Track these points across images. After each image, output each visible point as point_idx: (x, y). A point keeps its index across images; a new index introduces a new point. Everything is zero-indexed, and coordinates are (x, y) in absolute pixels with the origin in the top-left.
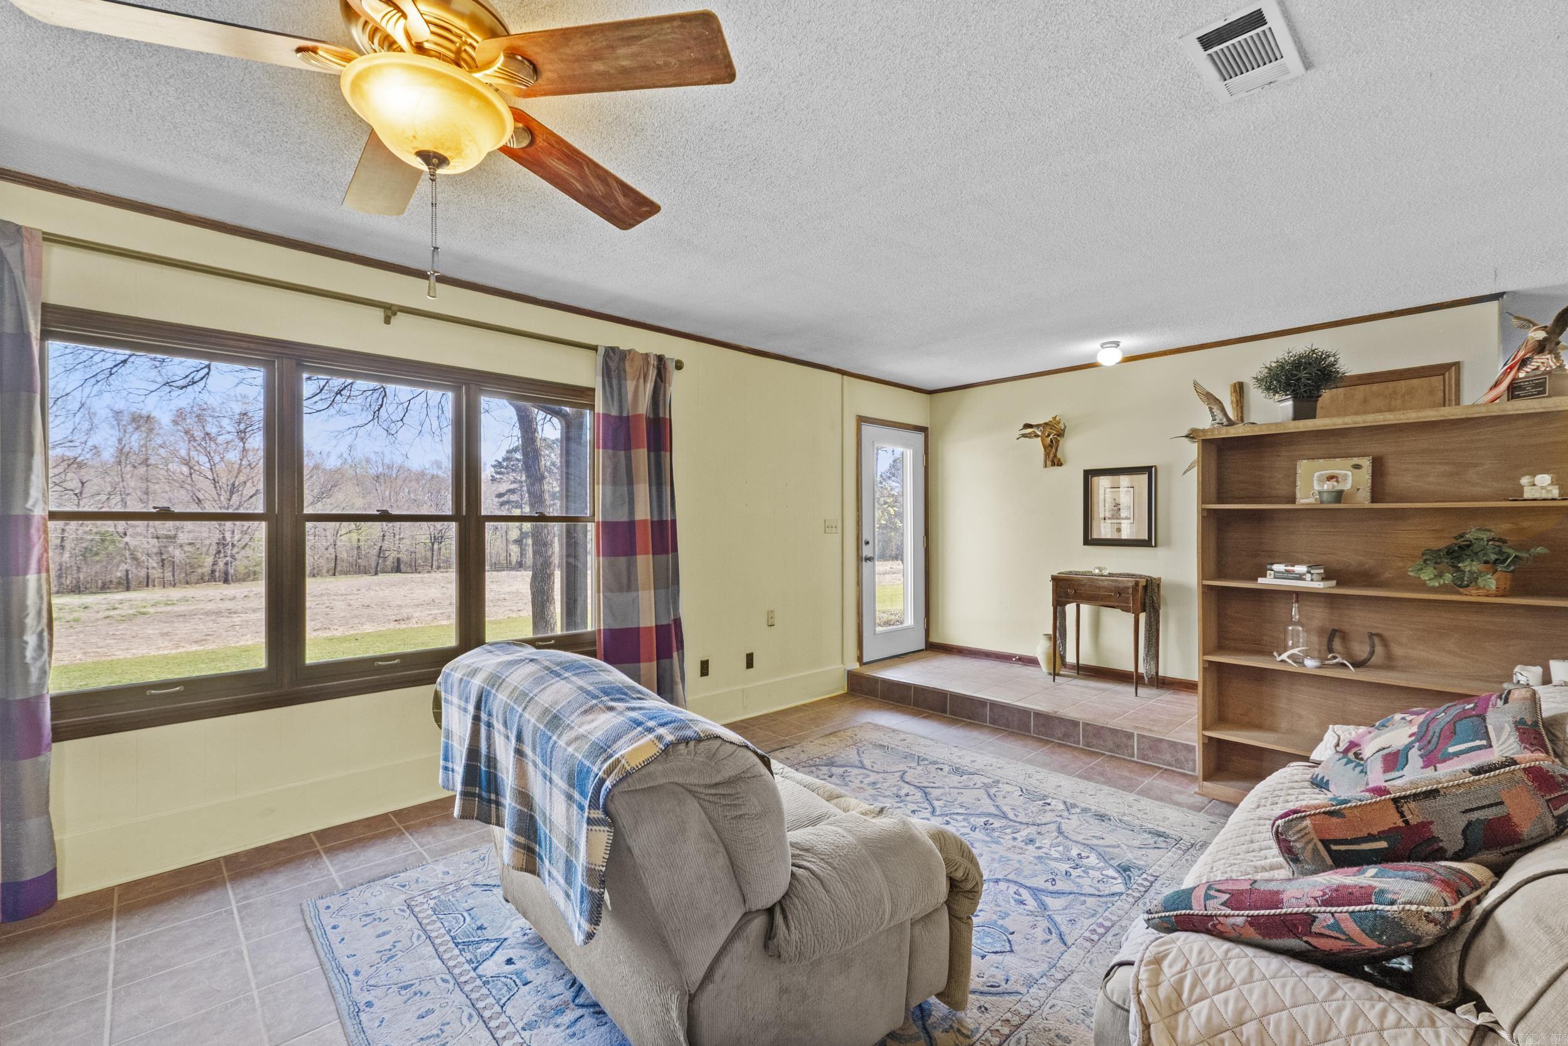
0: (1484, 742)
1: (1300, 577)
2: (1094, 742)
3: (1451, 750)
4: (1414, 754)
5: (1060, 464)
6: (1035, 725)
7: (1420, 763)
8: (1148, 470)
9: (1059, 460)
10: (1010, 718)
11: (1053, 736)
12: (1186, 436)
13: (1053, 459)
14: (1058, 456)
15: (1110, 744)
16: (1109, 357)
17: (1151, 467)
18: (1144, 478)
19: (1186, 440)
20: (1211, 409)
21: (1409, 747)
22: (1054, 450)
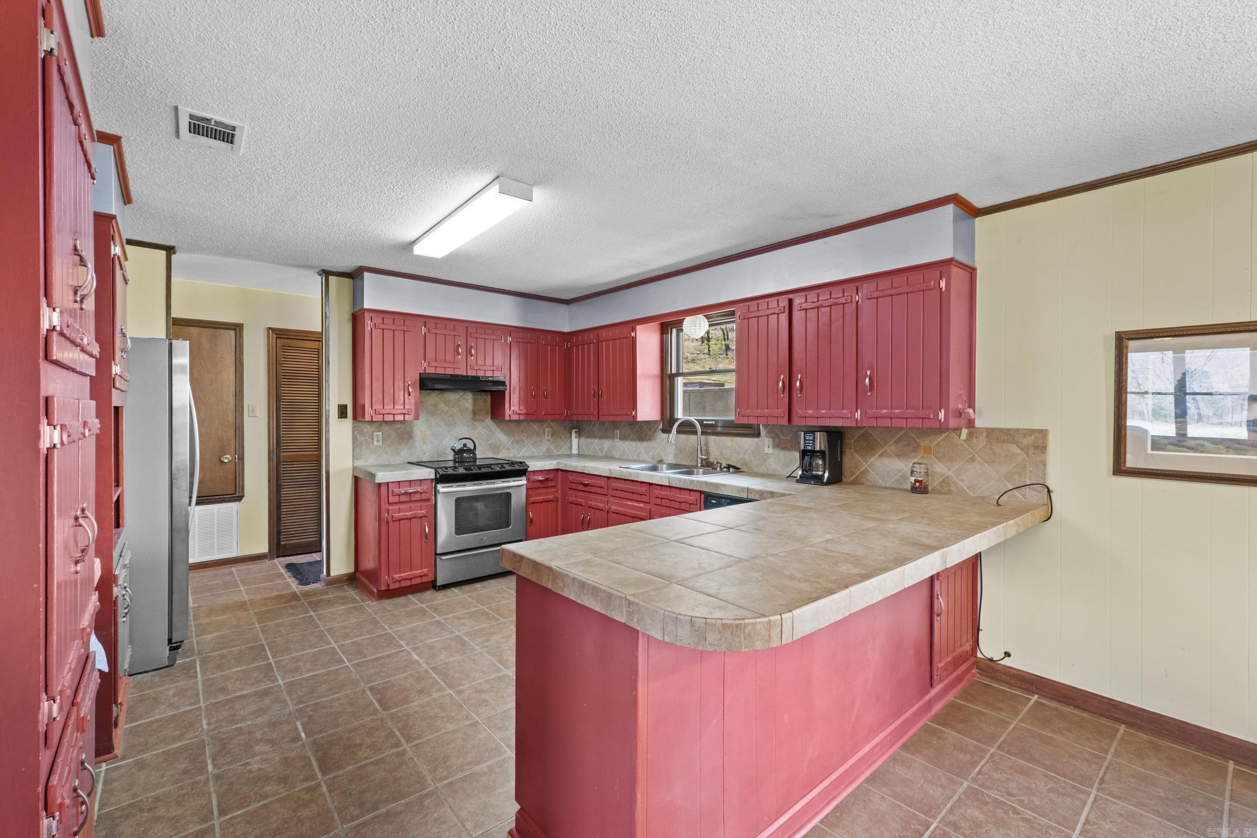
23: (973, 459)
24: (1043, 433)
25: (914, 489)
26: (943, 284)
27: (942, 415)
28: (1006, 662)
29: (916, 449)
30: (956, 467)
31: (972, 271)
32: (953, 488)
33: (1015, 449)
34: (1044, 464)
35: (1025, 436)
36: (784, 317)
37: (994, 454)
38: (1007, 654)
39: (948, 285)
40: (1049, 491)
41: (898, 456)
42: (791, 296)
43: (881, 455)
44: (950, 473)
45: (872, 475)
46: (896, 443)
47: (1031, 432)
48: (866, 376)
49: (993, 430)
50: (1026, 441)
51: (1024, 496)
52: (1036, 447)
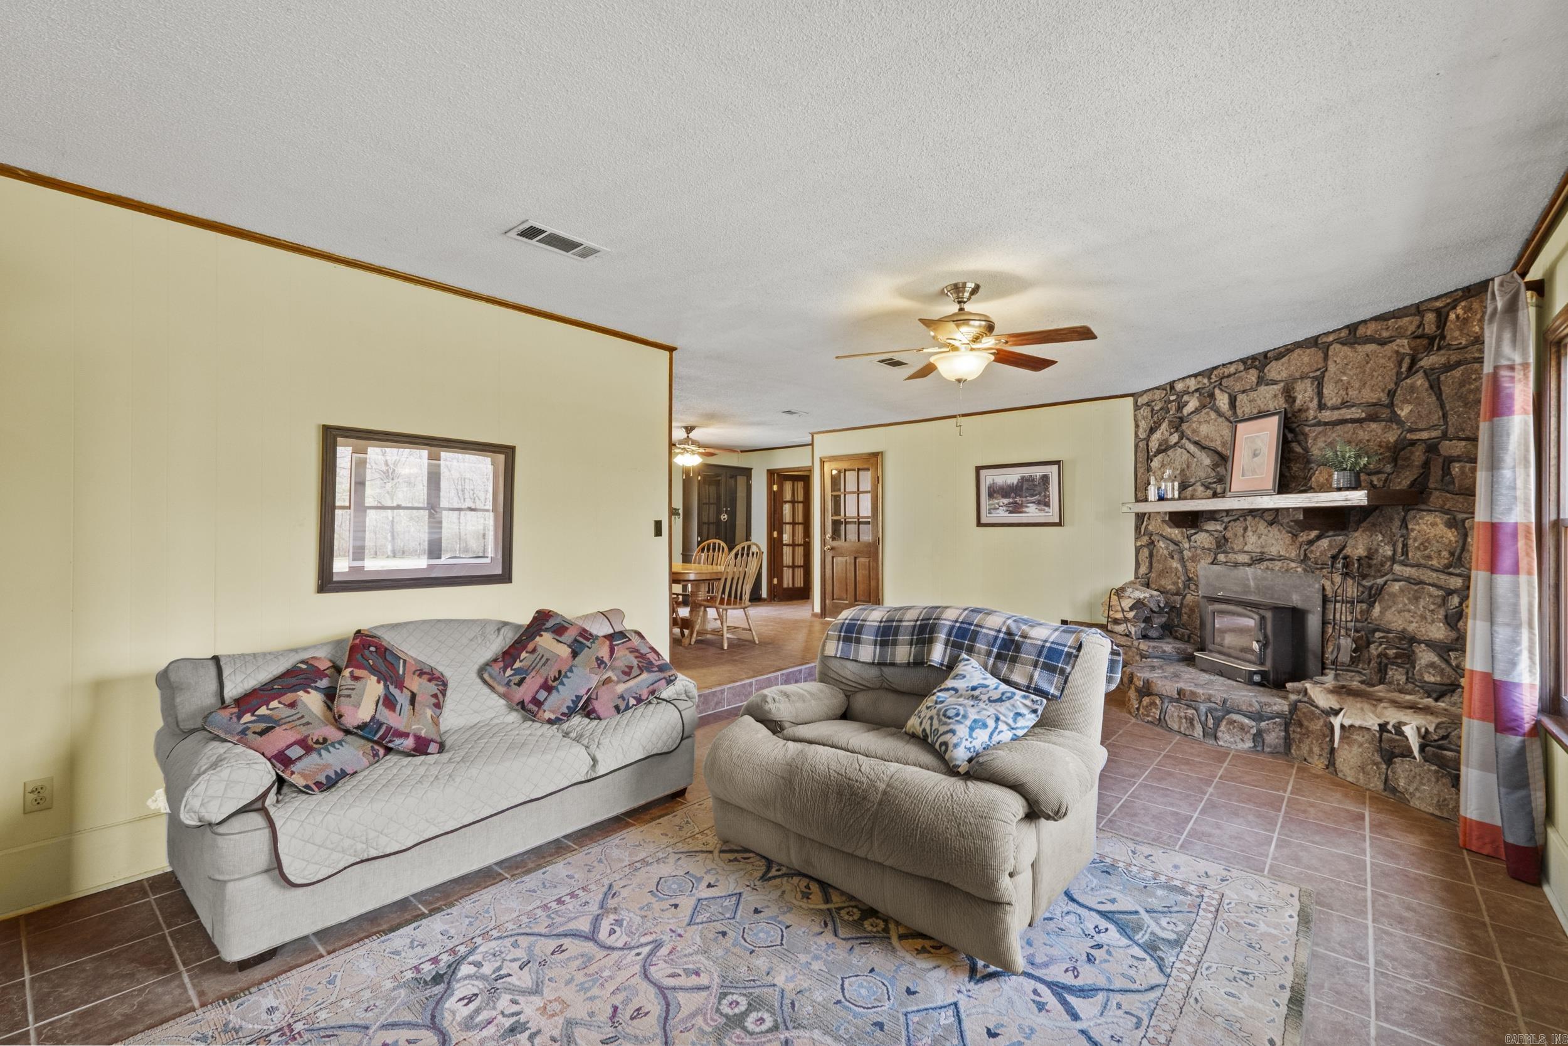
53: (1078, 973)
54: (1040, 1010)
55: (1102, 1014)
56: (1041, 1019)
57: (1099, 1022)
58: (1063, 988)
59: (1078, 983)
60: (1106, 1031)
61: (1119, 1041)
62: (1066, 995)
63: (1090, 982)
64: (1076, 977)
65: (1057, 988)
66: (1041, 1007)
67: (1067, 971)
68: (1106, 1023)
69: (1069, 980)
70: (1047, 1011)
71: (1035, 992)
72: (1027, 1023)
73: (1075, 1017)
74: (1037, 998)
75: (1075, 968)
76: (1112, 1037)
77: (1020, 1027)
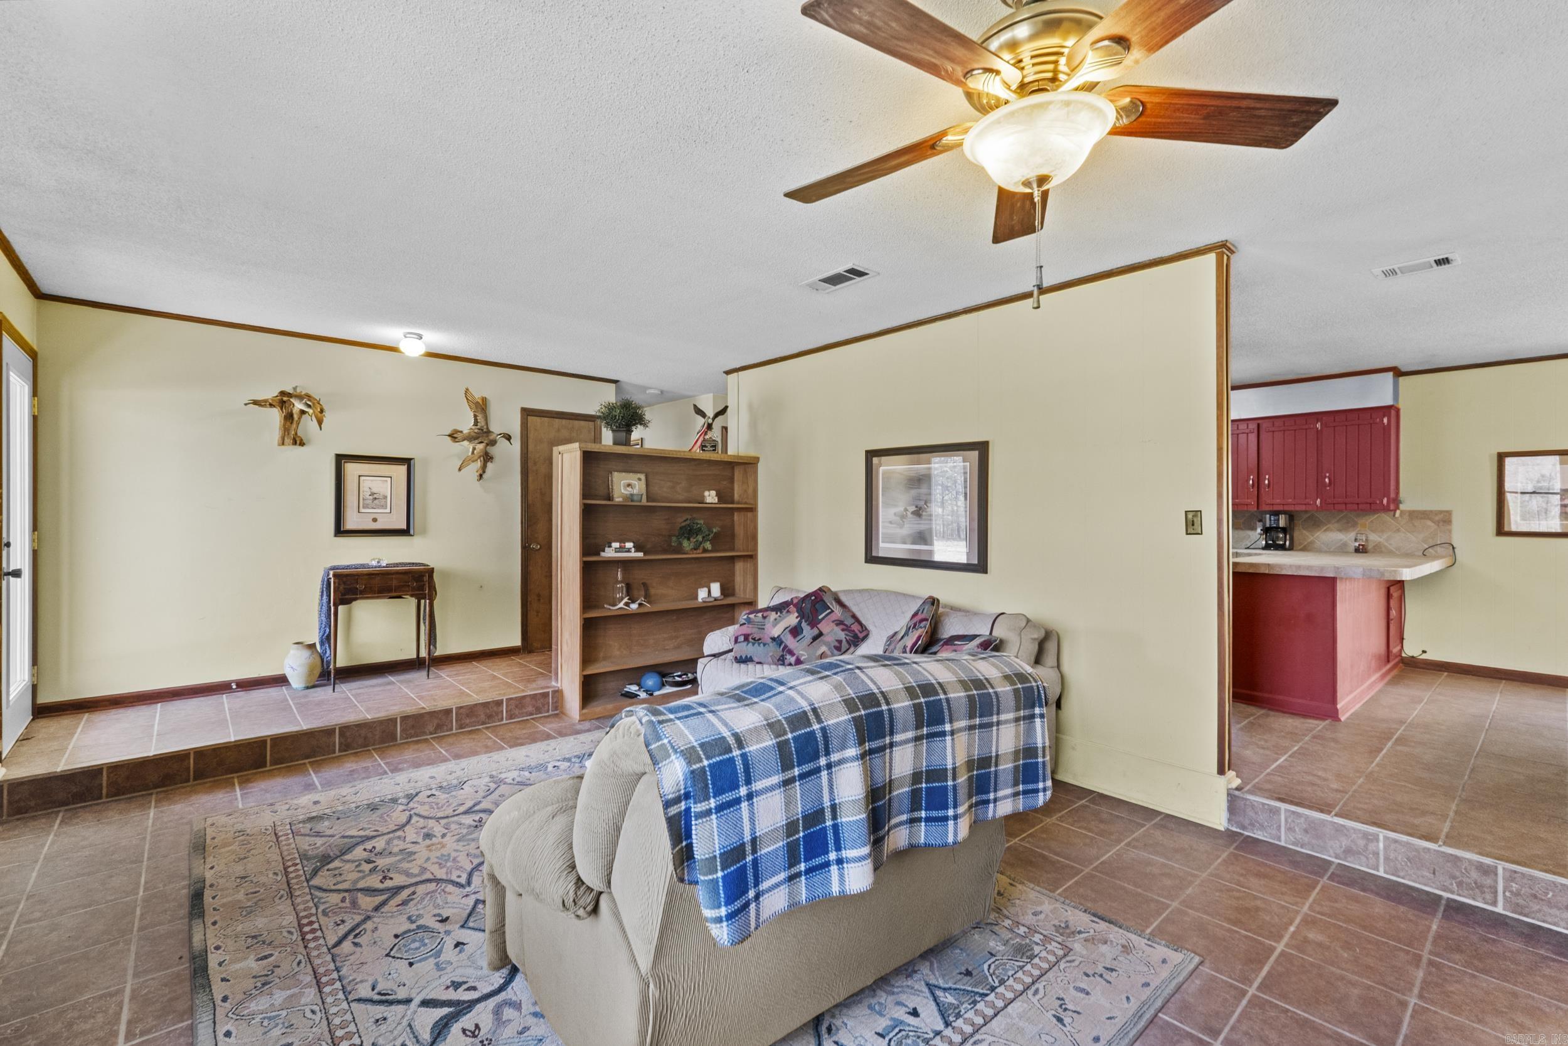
0: (829, 611)
1: (629, 551)
2: (468, 721)
3: (820, 617)
4: (804, 624)
5: (302, 444)
6: (401, 731)
7: (809, 628)
8: (407, 462)
9: (302, 440)
10: (370, 735)
11: (424, 733)
12: (449, 436)
13: (292, 437)
14: (299, 434)
15: (483, 717)
16: (413, 349)
17: (411, 459)
18: (403, 469)
19: (449, 438)
20: (475, 416)
21: (800, 622)
22: (294, 426)
23: (1398, 530)
24: (1449, 513)
25: (1357, 550)
26: (1385, 420)
27: (1385, 501)
28: (1424, 656)
29: (1355, 525)
30: (1385, 536)
31: (1398, 411)
32: (1383, 549)
33: (1429, 523)
34: (1450, 531)
35: (1436, 514)
36: (1253, 438)
37: (1415, 526)
38: (1424, 652)
39: (1389, 421)
40: (1453, 548)
41: (1340, 530)
42: (1259, 422)
43: (1325, 530)
44: (1381, 540)
45: (1318, 544)
46: (1338, 521)
47: (1441, 512)
48: (1326, 477)
49: (1414, 511)
50: (1437, 518)
51: (1436, 552)
52: (1444, 522)
53: (467, 1036)
54: (453, 982)
55: (410, 1025)
56: (446, 980)
57: (406, 1018)
58: (461, 1011)
59: (456, 1028)
60: (394, 1017)
61: (377, 1021)
62: (451, 1009)
63: (450, 1038)
64: (464, 1031)
65: (462, 1008)
66: (456, 985)
67: (477, 1026)
68: (399, 1024)
69: (466, 1021)
70: (448, 988)
71: (474, 988)
72: (449, 969)
73: (426, 1003)
74: (465, 986)
75: (475, 1036)
76: (385, 1019)
77: (450, 963)
